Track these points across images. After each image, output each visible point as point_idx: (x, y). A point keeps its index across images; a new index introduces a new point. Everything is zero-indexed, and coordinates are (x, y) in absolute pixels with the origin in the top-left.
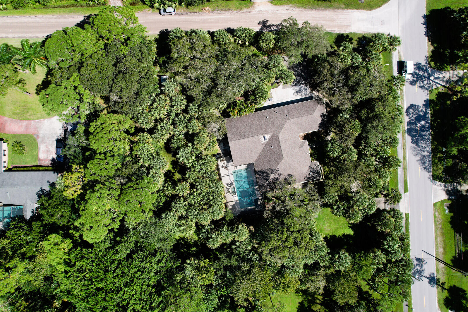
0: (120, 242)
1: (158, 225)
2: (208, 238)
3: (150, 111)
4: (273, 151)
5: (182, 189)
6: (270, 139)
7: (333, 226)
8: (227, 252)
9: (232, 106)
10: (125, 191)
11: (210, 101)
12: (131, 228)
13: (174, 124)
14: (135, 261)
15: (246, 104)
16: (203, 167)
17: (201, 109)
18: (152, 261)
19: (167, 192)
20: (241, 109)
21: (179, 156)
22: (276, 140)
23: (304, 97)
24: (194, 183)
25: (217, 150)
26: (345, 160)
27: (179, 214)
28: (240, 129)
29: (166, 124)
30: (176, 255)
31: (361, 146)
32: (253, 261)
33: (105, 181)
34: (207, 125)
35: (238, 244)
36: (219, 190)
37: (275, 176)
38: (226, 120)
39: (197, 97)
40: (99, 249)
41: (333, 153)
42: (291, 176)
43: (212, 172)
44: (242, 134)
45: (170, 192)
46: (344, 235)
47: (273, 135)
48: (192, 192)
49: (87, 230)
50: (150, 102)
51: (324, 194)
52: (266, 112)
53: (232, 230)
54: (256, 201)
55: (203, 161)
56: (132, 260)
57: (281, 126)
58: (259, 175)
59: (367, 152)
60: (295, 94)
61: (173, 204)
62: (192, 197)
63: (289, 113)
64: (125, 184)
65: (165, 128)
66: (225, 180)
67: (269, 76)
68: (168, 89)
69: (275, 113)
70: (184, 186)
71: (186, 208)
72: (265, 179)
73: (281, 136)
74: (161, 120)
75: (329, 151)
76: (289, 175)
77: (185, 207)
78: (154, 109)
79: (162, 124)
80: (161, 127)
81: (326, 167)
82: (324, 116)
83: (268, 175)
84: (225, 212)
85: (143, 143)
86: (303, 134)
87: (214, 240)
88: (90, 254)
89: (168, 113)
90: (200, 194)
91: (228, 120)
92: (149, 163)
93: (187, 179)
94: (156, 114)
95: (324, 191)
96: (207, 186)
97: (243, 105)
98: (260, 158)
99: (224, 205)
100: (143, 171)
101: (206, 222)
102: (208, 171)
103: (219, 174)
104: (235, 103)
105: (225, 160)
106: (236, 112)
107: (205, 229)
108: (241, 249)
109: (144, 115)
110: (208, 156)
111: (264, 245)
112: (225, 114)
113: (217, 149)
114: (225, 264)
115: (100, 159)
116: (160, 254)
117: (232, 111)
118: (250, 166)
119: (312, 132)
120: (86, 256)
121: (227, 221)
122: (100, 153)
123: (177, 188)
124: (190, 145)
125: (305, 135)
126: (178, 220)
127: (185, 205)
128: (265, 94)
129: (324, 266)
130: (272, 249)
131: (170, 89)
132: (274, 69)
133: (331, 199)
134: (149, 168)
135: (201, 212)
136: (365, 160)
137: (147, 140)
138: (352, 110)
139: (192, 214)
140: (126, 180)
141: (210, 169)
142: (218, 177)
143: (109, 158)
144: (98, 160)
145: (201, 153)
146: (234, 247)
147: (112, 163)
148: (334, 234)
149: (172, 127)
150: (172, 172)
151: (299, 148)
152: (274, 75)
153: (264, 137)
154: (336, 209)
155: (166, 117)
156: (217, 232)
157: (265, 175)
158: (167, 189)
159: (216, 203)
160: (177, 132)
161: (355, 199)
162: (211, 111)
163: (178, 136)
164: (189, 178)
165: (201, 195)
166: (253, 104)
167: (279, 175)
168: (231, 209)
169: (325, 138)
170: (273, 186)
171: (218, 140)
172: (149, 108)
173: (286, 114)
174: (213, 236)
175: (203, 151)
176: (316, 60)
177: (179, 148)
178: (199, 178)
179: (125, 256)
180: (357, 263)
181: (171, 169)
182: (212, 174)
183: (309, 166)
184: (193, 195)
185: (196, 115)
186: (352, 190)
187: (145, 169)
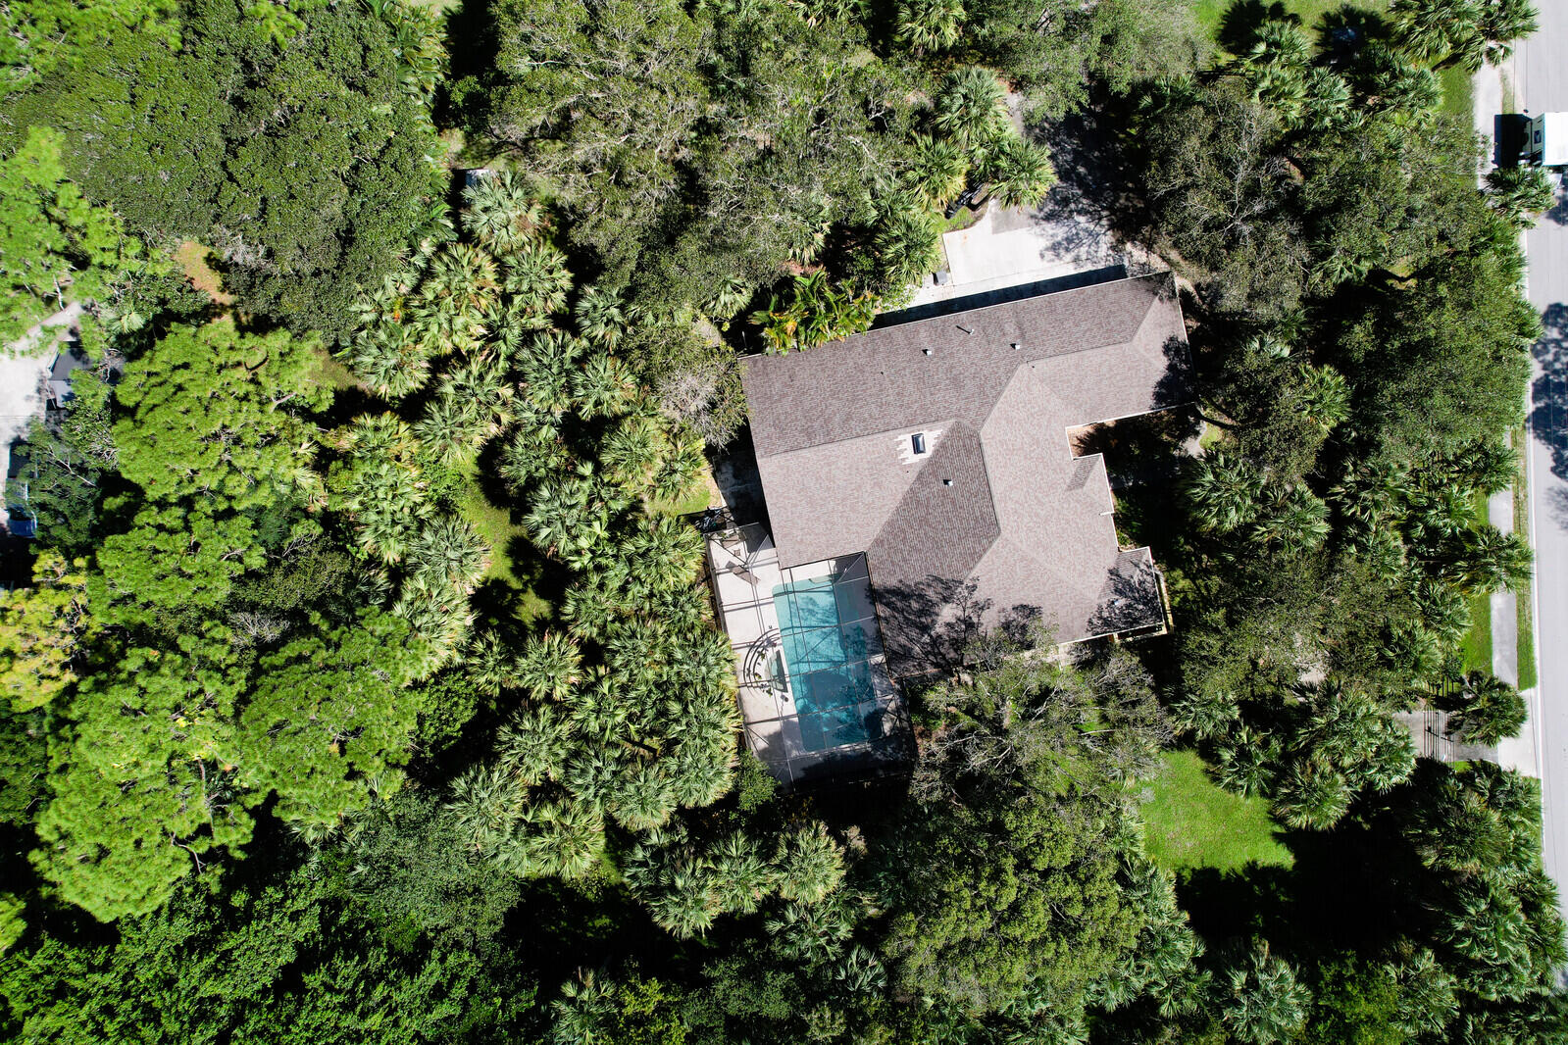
0: (247, 916)
1: (435, 831)
2: (657, 891)
3: (409, 319)
4: (953, 502)
5: (548, 667)
6: (942, 447)
7: (1207, 829)
8: (744, 953)
9: (774, 299)
10: (267, 681)
11: (673, 270)
12: (314, 842)
13: (514, 377)
14: (315, 1008)
15: (838, 291)
16: (640, 571)
17: (634, 308)
18: (397, 997)
19: (482, 680)
20: (812, 311)
21: (535, 518)
22: (969, 452)
23: (1088, 267)
24: (601, 642)
25: (707, 495)
26: (1275, 546)
27: (532, 778)
28: (807, 405)
29: (481, 377)
30: (517, 956)
31: (1341, 482)
32: (860, 993)
33: (182, 629)
34: (661, 381)
35: (792, 917)
36: (712, 675)
37: (960, 613)
38: (746, 364)
39: (616, 254)
40: (140, 951)
41: (1222, 513)
42: (1031, 612)
43: (682, 593)
44: (816, 425)
45: (496, 679)
46: (1251, 868)
47: (952, 430)
48: (592, 679)
49: (84, 860)
50: (409, 279)
51: (1180, 696)
52: (922, 326)
53: (766, 854)
54: (874, 720)
55: (643, 543)
56: (300, 1003)
57: (988, 393)
58: (888, 605)
59: (1364, 510)
60: (1049, 255)
61: (504, 732)
62: (590, 702)
63: (1022, 336)
64: (274, 647)
65: (474, 395)
66: (741, 628)
67: (938, 166)
68: (484, 218)
69: (962, 335)
70: (556, 655)
71: (563, 754)
72: (915, 625)
73: (988, 433)
74: (460, 358)
75: (1204, 504)
76: (1024, 607)
77: (556, 748)
78: (423, 307)
79: (460, 377)
80: (459, 388)
81: (1178, 573)
82: (1177, 351)
83: (928, 609)
84: (735, 769)
85: (372, 458)
86: (1082, 429)
87: (685, 900)
88: (96, 977)
89: (489, 327)
90: (624, 689)
91: (755, 362)
92: (401, 547)
93: (567, 623)
94: (434, 328)
95: (1177, 678)
96: (658, 656)
97: (821, 297)
98: (895, 531)
99: (732, 742)
100: (370, 583)
101: (648, 817)
102: (663, 586)
103: (715, 602)
104: (786, 283)
105: (742, 539)
106: (791, 326)
107: (645, 848)
108: (809, 941)
109: (382, 336)
110: (665, 522)
111: (913, 930)
112: (744, 336)
113: (707, 491)
114: (733, 1007)
115: (160, 528)
116: (443, 960)
117: (772, 324)
118: (850, 566)
119: (1120, 423)
120: (77, 984)
121: (744, 813)
122: (162, 504)
123: (522, 662)
124: (587, 469)
125: (1090, 435)
126: (525, 810)
127: (557, 739)
128: (922, 244)
129: (1181, 1019)
130: (948, 947)
131: (499, 217)
132: (962, 135)
133: (1209, 716)
134: (399, 573)
135: (628, 772)
136: (1363, 548)
137: (395, 448)
138: (1303, 324)
139: (590, 778)
140: (285, 624)
141: (671, 580)
142: (708, 615)
143: (200, 526)
144: (149, 532)
145: (636, 506)
146: (774, 926)
147: (214, 548)
148: (1208, 864)
149: (507, 392)
150: (510, 589)
151: (1070, 488)
152: (962, 165)
153: (915, 440)
154: (1232, 765)
155: (482, 349)
156: (700, 862)
157: (915, 605)
158: (482, 667)
159: (695, 730)
160: (528, 414)
161: (1320, 721)
162: (683, 317)
163: (534, 432)
164: (575, 620)
165: (633, 694)
166: (868, 294)
167: (980, 607)
168: (763, 754)
169: (1176, 447)
170: (952, 654)
171: (710, 451)
172: (405, 305)
173: (1010, 340)
174: (679, 883)
175: (646, 498)
176: (1147, 100)
177: (533, 484)
178: (621, 618)
179: (268, 981)
180: (1329, 1010)
181: (507, 576)
182: (683, 599)
183: (1111, 572)
184: (595, 693)
185: (615, 336)
186: (1305, 678)
187: (383, 575)
